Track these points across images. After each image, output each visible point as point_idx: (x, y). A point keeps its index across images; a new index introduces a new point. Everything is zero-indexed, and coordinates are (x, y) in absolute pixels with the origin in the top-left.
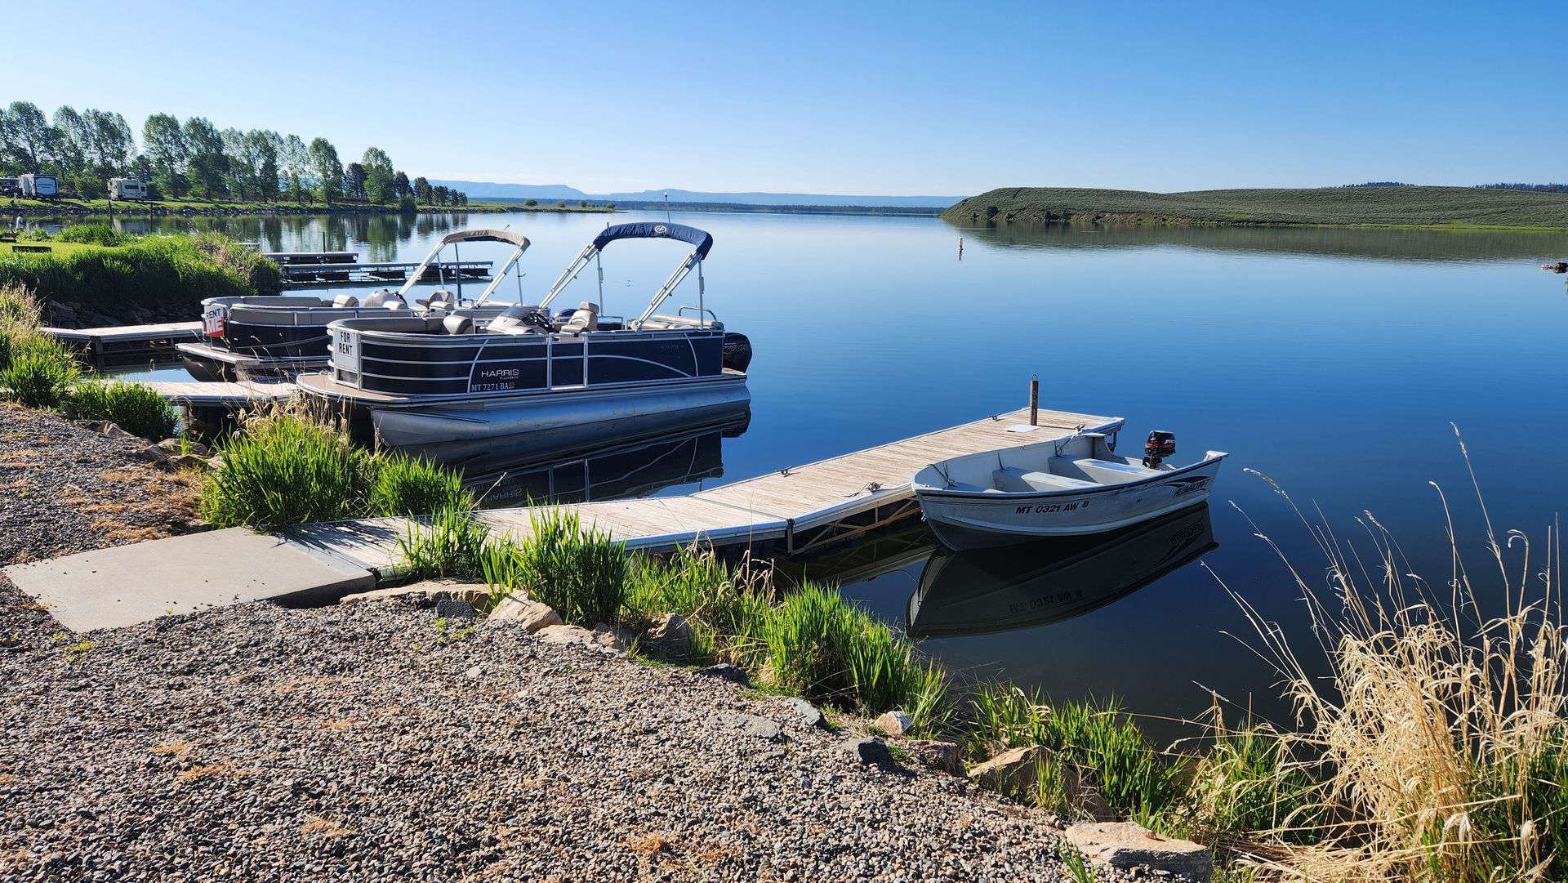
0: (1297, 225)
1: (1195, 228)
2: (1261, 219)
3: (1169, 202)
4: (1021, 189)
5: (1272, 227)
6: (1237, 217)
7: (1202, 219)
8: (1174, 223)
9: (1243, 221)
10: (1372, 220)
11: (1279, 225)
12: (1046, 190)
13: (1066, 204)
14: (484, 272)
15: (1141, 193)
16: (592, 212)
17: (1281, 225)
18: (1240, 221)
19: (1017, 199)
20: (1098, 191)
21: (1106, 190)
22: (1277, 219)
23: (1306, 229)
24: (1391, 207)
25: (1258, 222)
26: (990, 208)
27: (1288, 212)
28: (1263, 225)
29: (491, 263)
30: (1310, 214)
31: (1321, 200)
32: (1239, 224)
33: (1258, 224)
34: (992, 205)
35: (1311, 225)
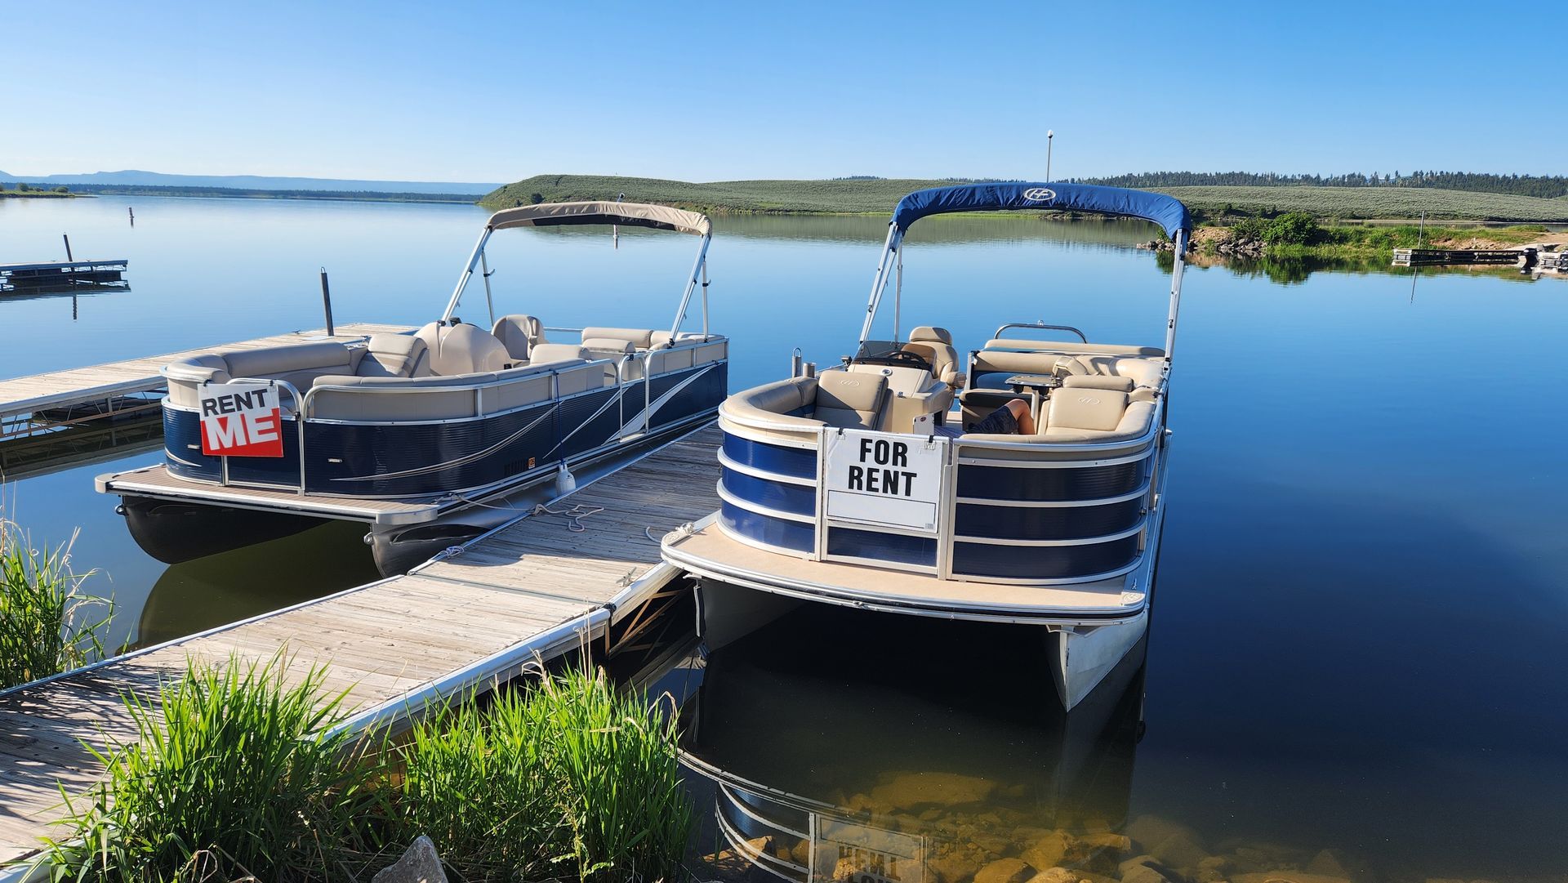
0: (820, 214)
1: (733, 216)
2: (789, 208)
3: (704, 192)
4: (561, 177)
5: (799, 216)
6: (768, 206)
7: (739, 208)
8: (714, 211)
9: (775, 210)
10: (876, 209)
11: (805, 213)
12: (587, 177)
13: (610, 193)
14: (116, 276)
15: (677, 183)
16: (37, 197)
17: (806, 213)
18: (772, 210)
19: (560, 187)
20: (637, 179)
21: (644, 180)
22: (802, 208)
23: (827, 216)
24: (885, 197)
25: (786, 211)
26: (534, 195)
27: (810, 201)
28: (791, 213)
29: (124, 263)
30: (827, 204)
31: (830, 190)
32: (771, 212)
33: (787, 213)
34: (536, 192)
35: (831, 214)
